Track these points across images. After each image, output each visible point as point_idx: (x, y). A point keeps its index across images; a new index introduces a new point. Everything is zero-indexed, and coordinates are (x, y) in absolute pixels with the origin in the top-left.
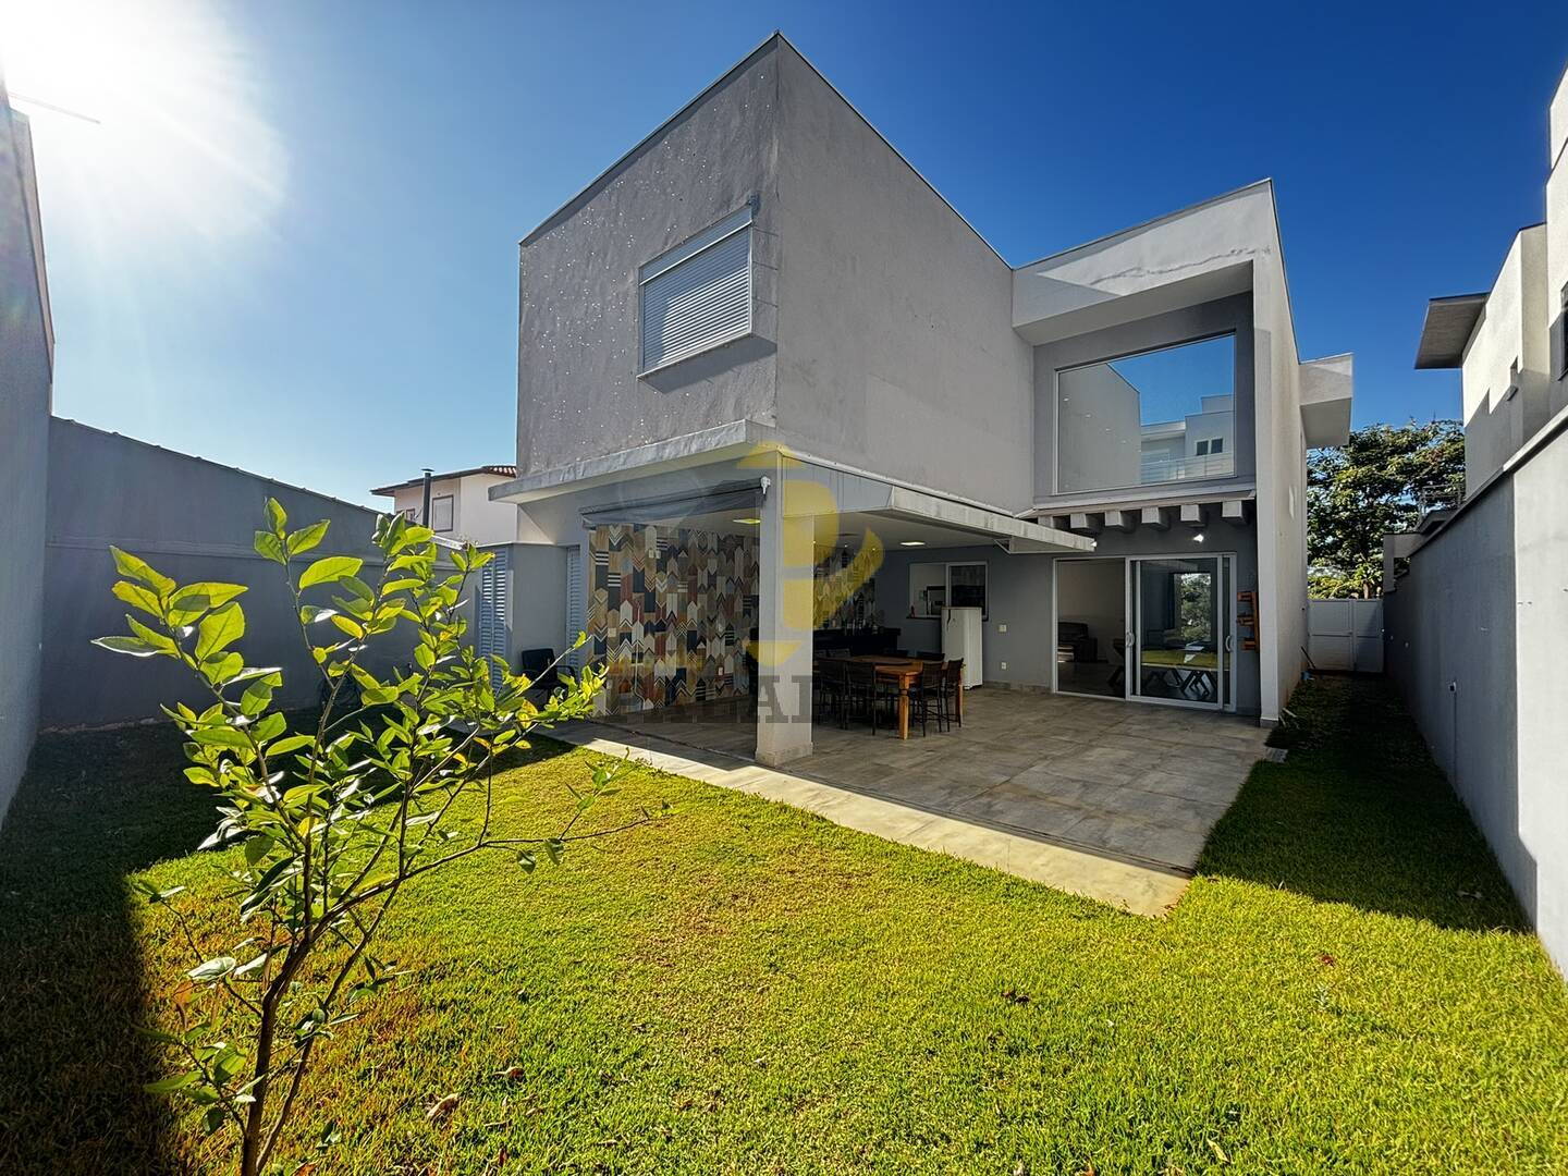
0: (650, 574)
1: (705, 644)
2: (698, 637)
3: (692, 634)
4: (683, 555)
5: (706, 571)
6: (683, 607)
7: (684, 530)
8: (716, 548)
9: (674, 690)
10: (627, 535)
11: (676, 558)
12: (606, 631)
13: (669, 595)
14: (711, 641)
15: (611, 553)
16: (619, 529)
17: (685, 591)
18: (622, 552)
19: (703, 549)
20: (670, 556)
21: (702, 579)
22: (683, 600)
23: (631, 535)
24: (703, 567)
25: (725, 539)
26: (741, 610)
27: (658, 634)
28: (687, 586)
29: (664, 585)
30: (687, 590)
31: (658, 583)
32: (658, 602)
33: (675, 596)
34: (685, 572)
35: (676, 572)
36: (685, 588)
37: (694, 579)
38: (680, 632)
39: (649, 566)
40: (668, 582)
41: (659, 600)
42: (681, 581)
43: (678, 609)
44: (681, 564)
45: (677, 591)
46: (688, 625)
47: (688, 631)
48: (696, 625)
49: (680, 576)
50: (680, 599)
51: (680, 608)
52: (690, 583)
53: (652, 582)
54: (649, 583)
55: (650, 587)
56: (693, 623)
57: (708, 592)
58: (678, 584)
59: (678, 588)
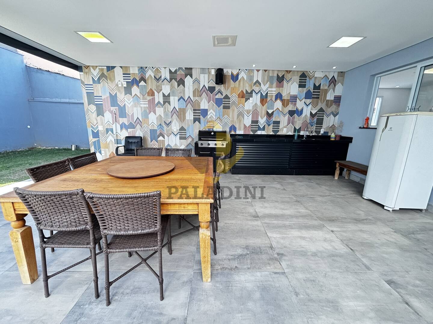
0: (122, 97)
1: (164, 137)
2: (158, 133)
3: (153, 131)
4: (142, 83)
5: (161, 93)
6: (146, 115)
7: (142, 68)
8: (168, 78)
10: (103, 74)
11: (138, 86)
12: (97, 127)
13: (135, 108)
14: (168, 136)
15: (93, 84)
16: (97, 70)
18: (102, 83)
19: (158, 79)
20: (133, 85)
21: (159, 98)
22: (145, 111)
23: (105, 74)
24: (159, 91)
25: (176, 71)
26: (192, 119)
28: (147, 103)
29: (131, 103)
30: (147, 105)
31: (126, 101)
32: (128, 112)
33: (139, 109)
34: (145, 94)
35: (139, 94)
36: (146, 104)
37: (152, 98)
38: (145, 130)
39: (119, 91)
40: (133, 101)
41: (128, 111)
42: (143, 100)
43: (142, 117)
44: (142, 89)
45: (140, 106)
46: (150, 126)
47: (150, 129)
48: (156, 126)
49: (141, 97)
50: (143, 111)
51: (143, 116)
52: (149, 101)
53: (123, 101)
54: (120, 101)
55: (122, 104)
56: (154, 125)
57: (164, 107)
58: (141, 101)
59: (141, 104)
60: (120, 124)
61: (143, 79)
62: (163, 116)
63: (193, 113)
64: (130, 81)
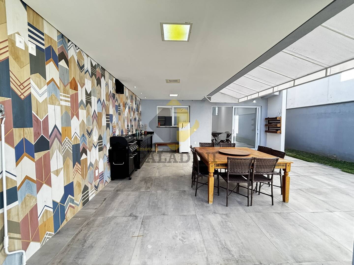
0: (22, 75)
1: (86, 154)
2: (81, 148)
3: (76, 147)
4: (62, 63)
5: (84, 89)
6: (67, 121)
7: (62, 35)
9: (63, 209)
11: (57, 65)
13: (51, 108)
14: (90, 151)
17: (69, 104)
20: (48, 59)
22: (66, 113)
24: (82, 85)
26: (106, 125)
27: (38, 155)
28: (69, 99)
29: (43, 94)
30: (70, 103)
31: (35, 89)
32: (37, 114)
33: (58, 108)
34: (68, 84)
35: (58, 81)
36: (68, 101)
37: (75, 94)
38: (66, 147)
39: (17, 58)
40: (49, 91)
41: (37, 111)
42: (64, 93)
43: (62, 123)
44: (63, 74)
45: (59, 103)
46: (72, 139)
47: (72, 145)
48: (79, 139)
49: (62, 87)
50: (63, 113)
51: (64, 122)
52: (72, 97)
53: (25, 84)
54: (19, 84)
55: (22, 92)
56: (77, 137)
57: (86, 108)
58: (61, 95)
59: (61, 100)
60: (15, 146)
61: (63, 56)
62: (86, 122)
63: (106, 119)
64: (44, 48)
